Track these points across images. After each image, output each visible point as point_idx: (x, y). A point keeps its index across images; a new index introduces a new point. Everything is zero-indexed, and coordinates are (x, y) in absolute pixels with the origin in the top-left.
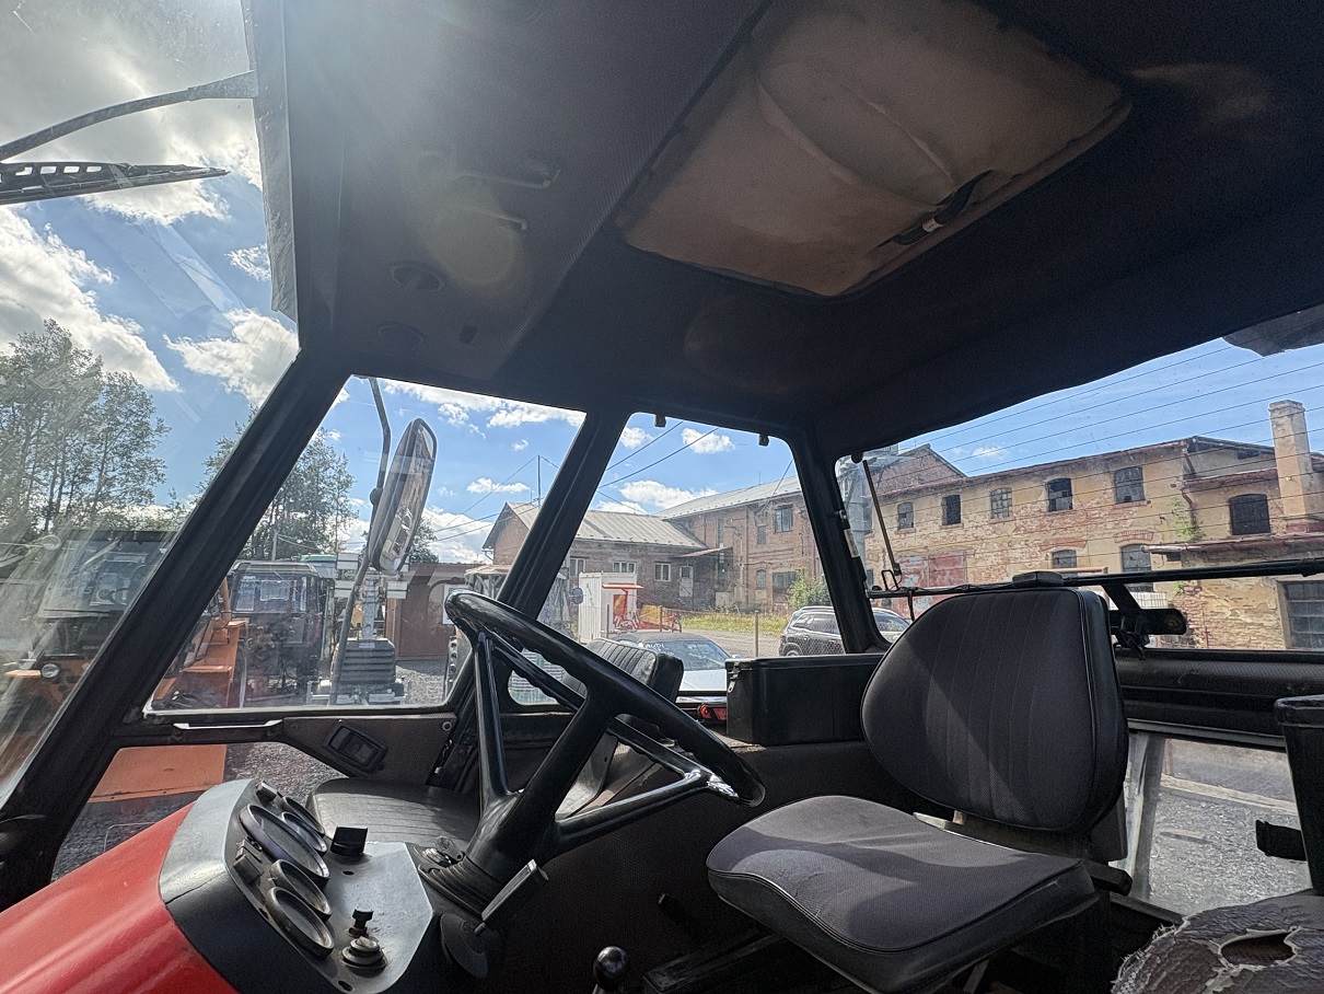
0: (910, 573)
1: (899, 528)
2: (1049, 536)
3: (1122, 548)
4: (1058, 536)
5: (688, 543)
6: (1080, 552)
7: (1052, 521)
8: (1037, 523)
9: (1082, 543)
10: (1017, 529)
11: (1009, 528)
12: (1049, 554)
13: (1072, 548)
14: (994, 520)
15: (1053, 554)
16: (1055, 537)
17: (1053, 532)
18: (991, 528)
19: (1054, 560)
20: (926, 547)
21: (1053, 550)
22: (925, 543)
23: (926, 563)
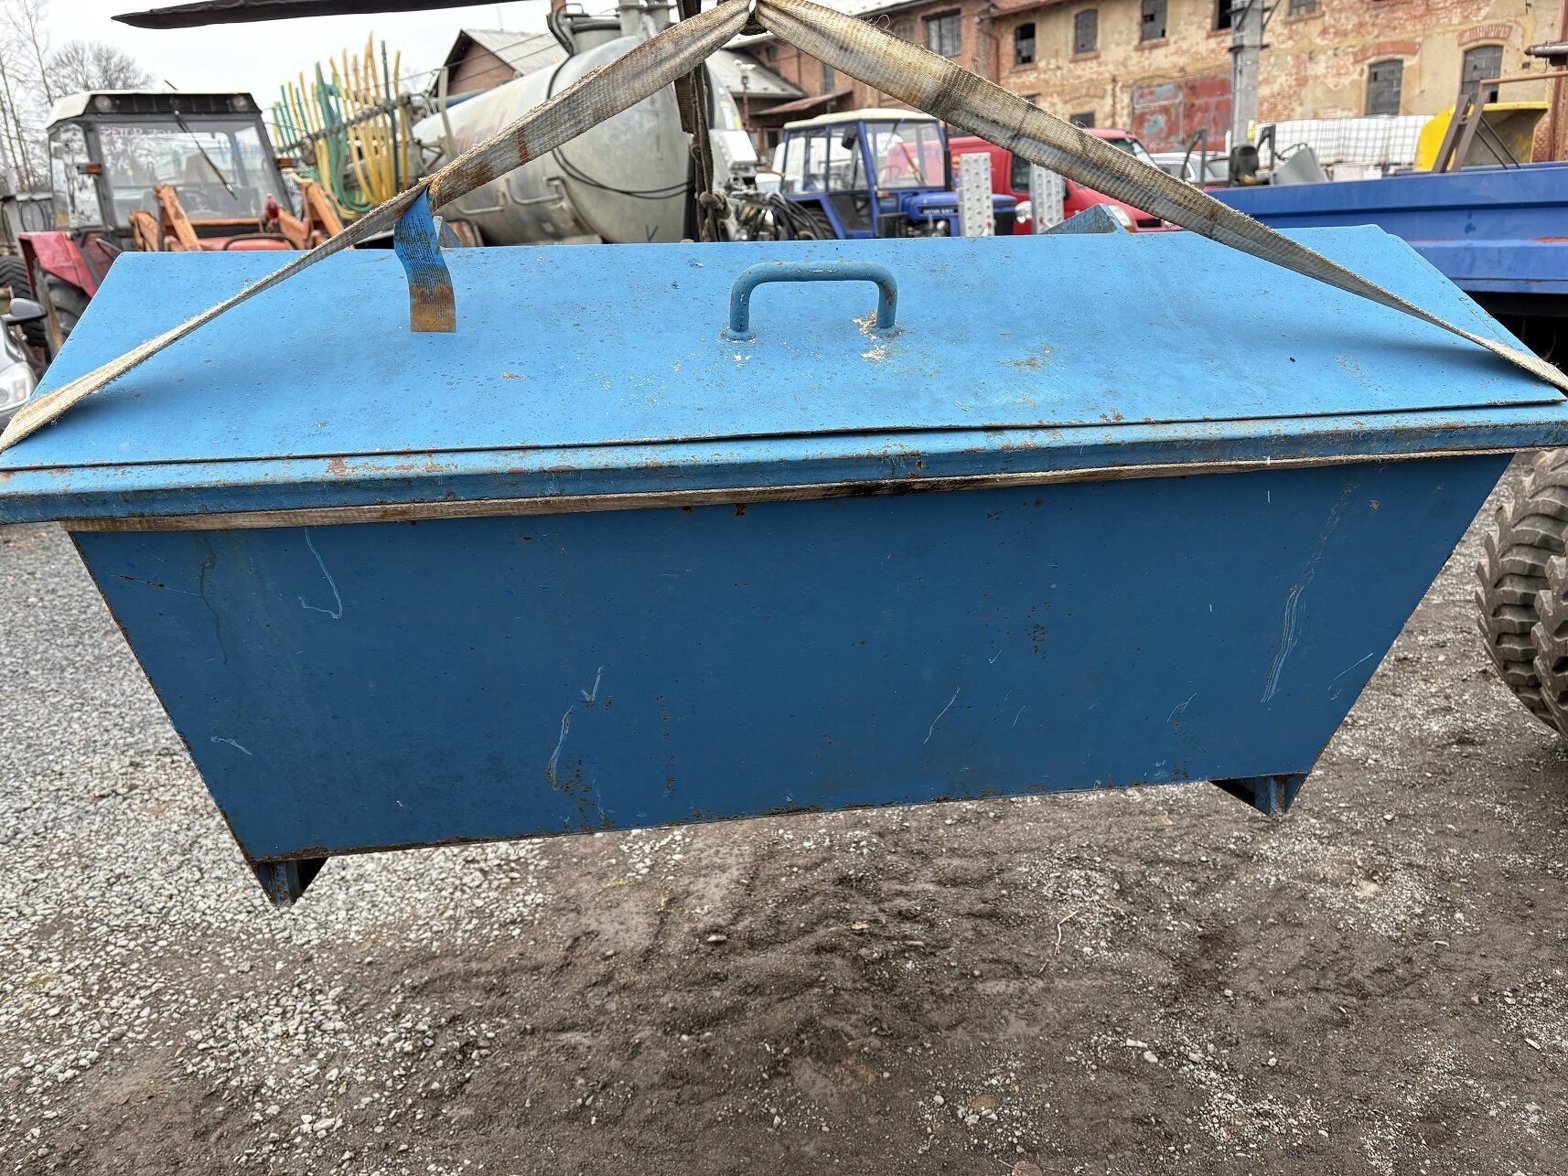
0: (1153, 113)
1: (1142, 39)
2: (1369, 40)
3: (1466, 53)
4: (1382, 39)
5: (773, 89)
6: (1409, 62)
7: (1377, 16)
8: (1355, 20)
9: (1412, 49)
10: (1324, 32)
11: (1313, 28)
12: (1366, 68)
13: (1398, 57)
14: (1292, 18)
15: (1371, 66)
16: (1377, 41)
17: (1376, 32)
18: (1286, 32)
19: (1370, 74)
20: (1182, 70)
21: (1372, 60)
22: (1182, 61)
23: (1181, 97)
